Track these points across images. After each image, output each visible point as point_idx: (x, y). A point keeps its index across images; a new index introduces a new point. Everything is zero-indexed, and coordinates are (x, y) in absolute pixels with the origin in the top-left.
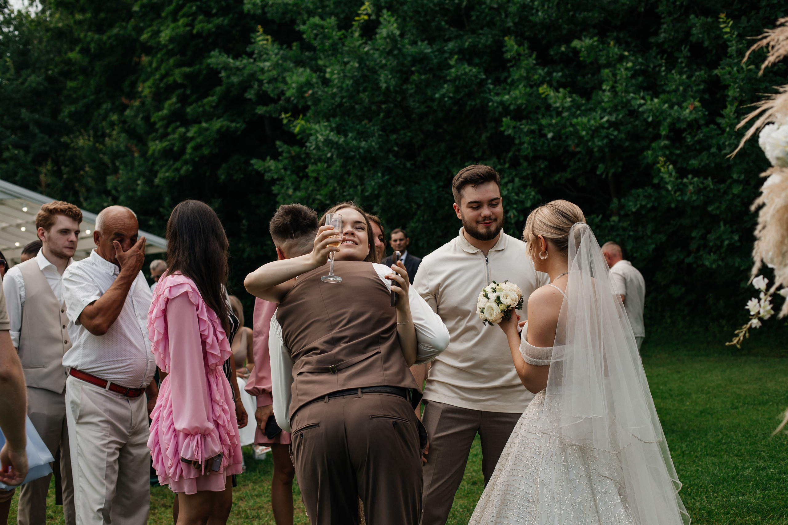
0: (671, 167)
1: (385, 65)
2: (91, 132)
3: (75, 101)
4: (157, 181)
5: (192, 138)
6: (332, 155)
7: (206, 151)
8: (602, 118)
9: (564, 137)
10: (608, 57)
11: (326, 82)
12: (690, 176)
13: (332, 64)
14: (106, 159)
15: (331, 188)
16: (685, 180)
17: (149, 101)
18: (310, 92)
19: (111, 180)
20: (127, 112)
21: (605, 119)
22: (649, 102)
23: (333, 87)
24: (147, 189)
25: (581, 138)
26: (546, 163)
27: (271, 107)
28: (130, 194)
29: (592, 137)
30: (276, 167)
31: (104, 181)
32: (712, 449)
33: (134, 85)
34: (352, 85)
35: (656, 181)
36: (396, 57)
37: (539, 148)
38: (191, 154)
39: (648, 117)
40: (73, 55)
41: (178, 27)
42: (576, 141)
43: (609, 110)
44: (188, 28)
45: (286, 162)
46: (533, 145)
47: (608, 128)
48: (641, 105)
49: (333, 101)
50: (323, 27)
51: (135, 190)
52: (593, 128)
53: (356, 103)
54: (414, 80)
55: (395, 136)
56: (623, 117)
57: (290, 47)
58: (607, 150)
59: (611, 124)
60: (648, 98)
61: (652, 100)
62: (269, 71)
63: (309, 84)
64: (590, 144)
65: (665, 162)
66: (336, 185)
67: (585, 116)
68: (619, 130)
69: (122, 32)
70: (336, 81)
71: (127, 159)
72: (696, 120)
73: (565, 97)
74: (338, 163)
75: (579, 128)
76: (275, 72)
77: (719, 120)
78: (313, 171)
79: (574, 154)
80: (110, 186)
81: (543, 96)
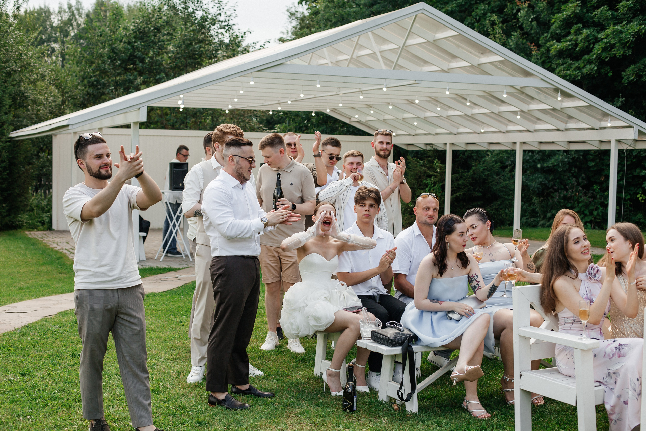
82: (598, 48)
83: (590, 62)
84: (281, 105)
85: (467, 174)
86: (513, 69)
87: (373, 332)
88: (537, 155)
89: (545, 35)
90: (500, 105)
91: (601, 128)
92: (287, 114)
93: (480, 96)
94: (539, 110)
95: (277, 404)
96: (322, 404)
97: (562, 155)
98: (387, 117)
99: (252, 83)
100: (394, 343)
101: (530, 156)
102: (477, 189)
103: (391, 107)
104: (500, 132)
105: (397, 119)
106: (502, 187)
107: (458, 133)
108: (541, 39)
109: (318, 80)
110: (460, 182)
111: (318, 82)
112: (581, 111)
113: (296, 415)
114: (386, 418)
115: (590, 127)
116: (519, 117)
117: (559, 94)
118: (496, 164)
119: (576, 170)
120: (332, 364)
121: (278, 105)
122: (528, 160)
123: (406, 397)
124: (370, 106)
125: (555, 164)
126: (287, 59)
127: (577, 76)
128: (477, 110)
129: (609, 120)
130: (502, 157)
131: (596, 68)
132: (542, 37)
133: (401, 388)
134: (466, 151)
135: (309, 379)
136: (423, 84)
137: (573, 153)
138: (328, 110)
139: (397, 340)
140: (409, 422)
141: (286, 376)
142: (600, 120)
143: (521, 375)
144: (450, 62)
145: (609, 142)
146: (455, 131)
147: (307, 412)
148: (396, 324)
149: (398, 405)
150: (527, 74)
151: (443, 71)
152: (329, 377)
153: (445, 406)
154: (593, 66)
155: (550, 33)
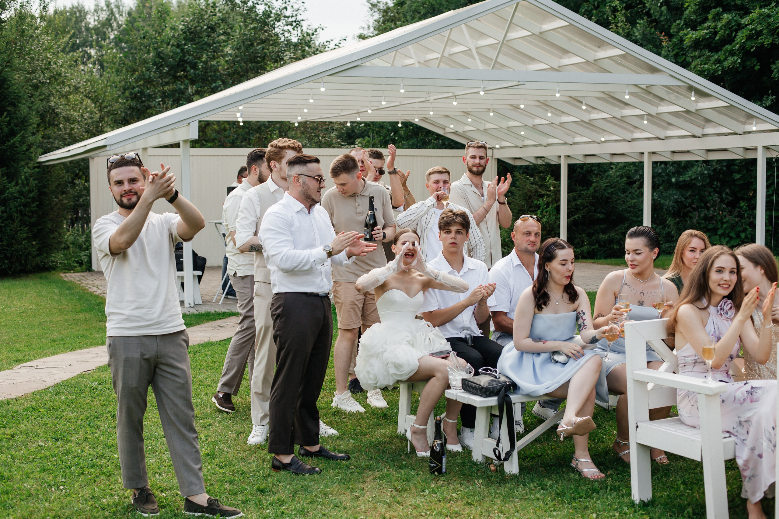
82: (741, 37)
83: (732, 53)
84: (361, 115)
85: (586, 192)
86: (636, 64)
87: (464, 380)
88: (671, 167)
89: (678, 22)
90: (623, 108)
91: (745, 133)
92: (369, 125)
93: (598, 98)
94: (669, 113)
95: (353, 467)
96: (406, 466)
97: (701, 167)
98: (488, 126)
99: (323, 90)
100: (488, 393)
101: (662, 169)
102: (599, 210)
103: (491, 114)
104: (624, 140)
105: (501, 128)
106: (629, 207)
107: (574, 143)
108: (672, 27)
109: (402, 84)
110: (579, 202)
111: (402, 86)
112: (720, 113)
113: (375, 479)
114: (481, 481)
115: (732, 132)
116: (645, 122)
117: (693, 93)
118: (621, 179)
119: (719, 184)
120: (416, 420)
121: (357, 115)
122: (661, 173)
123: (504, 455)
124: (467, 114)
125: (693, 177)
126: (364, 61)
127: (717, 71)
128: (595, 115)
129: (754, 123)
130: (628, 170)
131: (739, 61)
132: (674, 24)
133: (498, 445)
134: (585, 164)
135: (391, 437)
136: (528, 85)
137: (714, 163)
138: (417, 120)
139: (492, 389)
140: (507, 485)
141: (365, 435)
142: (744, 123)
143: (637, 427)
144: (561, 58)
145: (756, 149)
146: (570, 140)
147: (387, 475)
148: (491, 370)
149: (495, 465)
150: (653, 70)
151: (552, 69)
152: (414, 435)
153: (551, 465)
154: (736, 58)
155: (683, 19)
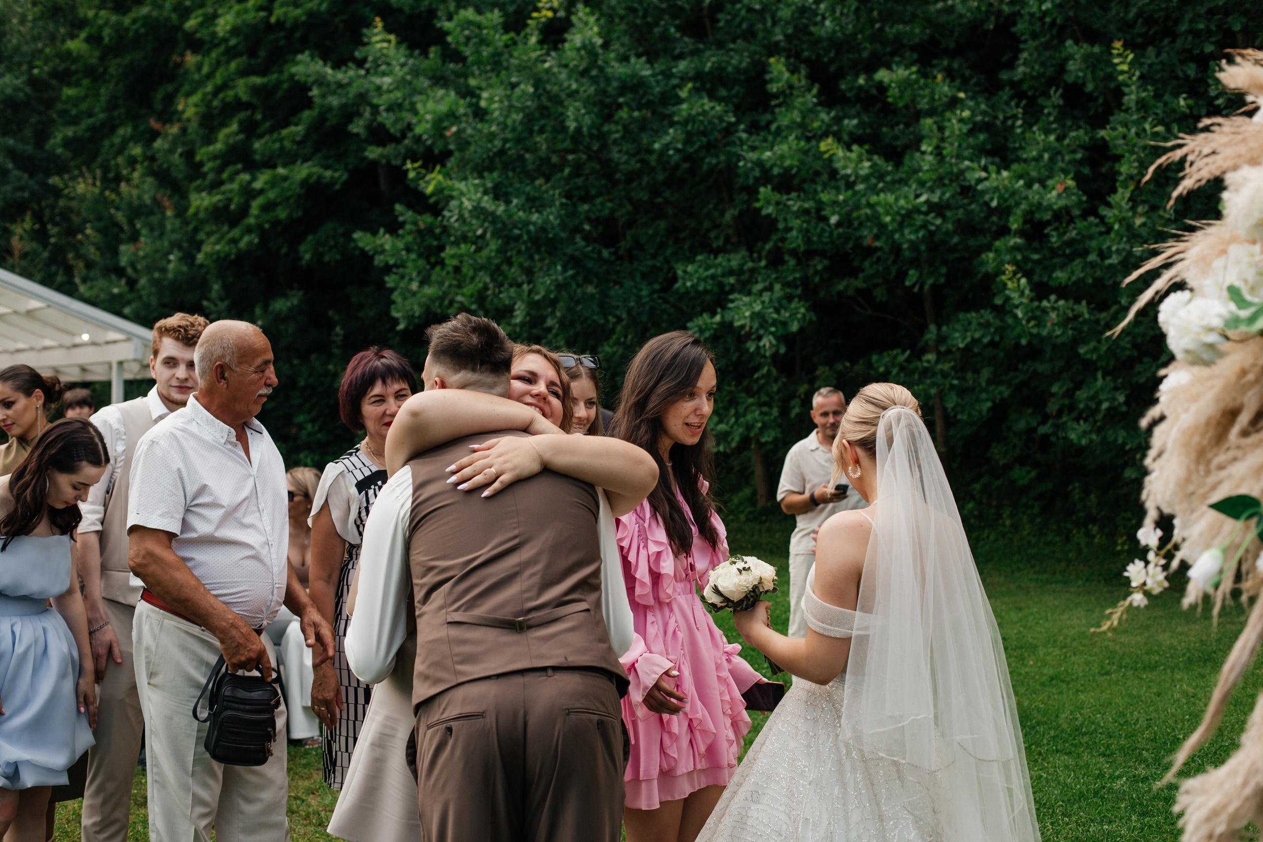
0: (1023, 281)
1: (577, 91)
2: (98, 172)
3: (74, 121)
4: (200, 257)
5: (261, 192)
6: (485, 232)
7: (282, 214)
8: (917, 196)
9: (856, 223)
10: (933, 99)
11: (480, 114)
12: (1053, 297)
13: (490, 86)
14: (120, 217)
15: (481, 285)
16: (1045, 303)
17: (193, 127)
18: (454, 129)
19: (126, 250)
20: (158, 144)
21: (923, 198)
22: (994, 176)
23: (490, 122)
24: (185, 268)
25: (882, 226)
26: (826, 262)
27: (390, 149)
28: (157, 275)
29: (901, 226)
30: (394, 246)
31: (116, 253)
32: (1065, 741)
33: (170, 99)
34: (521, 123)
35: (998, 301)
36: (594, 80)
37: (815, 239)
38: (257, 217)
39: (992, 199)
40: (75, 45)
41: (246, 11)
42: (875, 231)
43: (929, 184)
44: (262, 14)
45: (410, 238)
46: (806, 234)
47: (926, 214)
48: (980, 181)
49: (489, 146)
50: (479, 26)
51: (164, 270)
52: (903, 212)
53: (527, 150)
54: (621, 118)
55: (586, 207)
56: (952, 196)
57: (425, 54)
58: (923, 247)
59: (932, 207)
60: (992, 168)
61: (998, 172)
62: (389, 91)
63: (452, 116)
64: (897, 236)
65: (1015, 273)
66: (488, 280)
67: (892, 192)
68: (943, 217)
69: (155, 14)
70: (496, 114)
71: (154, 219)
72: (1067, 209)
73: (860, 160)
74: (494, 245)
75: (880, 210)
76: (398, 94)
77: (1104, 211)
78: (453, 257)
79: (870, 251)
80: (124, 261)
81: (826, 156)
